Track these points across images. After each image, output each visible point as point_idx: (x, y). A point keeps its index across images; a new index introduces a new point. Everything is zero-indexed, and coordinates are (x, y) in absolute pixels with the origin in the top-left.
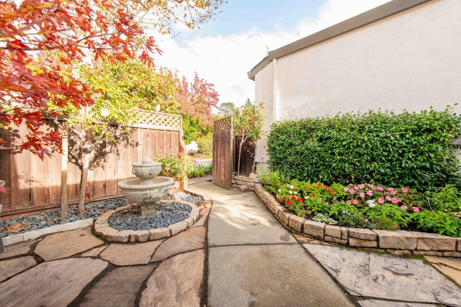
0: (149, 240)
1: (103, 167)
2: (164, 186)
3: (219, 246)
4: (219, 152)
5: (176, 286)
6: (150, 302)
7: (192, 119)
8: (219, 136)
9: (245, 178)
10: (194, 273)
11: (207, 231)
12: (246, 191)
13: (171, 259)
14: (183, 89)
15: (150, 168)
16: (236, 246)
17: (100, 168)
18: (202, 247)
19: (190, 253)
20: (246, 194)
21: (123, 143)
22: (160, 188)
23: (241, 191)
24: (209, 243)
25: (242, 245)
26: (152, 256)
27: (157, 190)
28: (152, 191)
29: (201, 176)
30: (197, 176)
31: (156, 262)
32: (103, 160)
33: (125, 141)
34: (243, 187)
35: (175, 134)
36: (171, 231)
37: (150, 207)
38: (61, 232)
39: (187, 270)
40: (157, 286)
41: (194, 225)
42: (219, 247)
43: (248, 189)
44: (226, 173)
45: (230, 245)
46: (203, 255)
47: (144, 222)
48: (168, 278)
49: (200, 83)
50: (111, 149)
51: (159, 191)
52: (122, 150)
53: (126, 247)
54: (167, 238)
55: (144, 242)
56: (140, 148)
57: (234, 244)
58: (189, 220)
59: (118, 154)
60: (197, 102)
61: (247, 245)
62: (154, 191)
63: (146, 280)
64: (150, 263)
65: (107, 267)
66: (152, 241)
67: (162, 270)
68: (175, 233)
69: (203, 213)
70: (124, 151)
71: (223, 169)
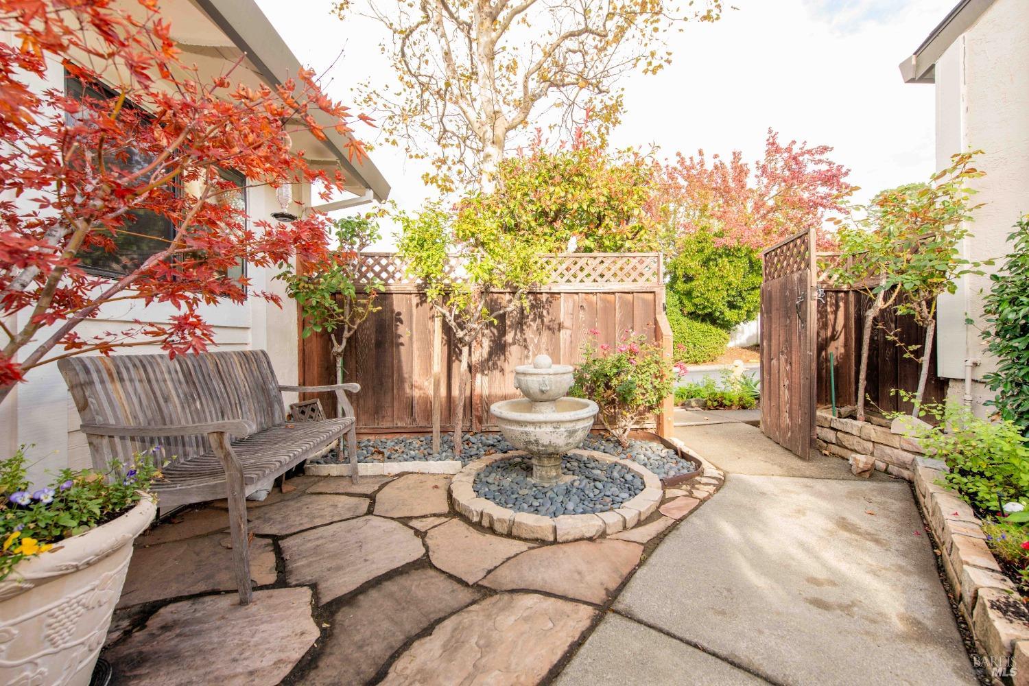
0: (509, 535)
1: (502, 370)
2: (563, 422)
3: (640, 622)
4: (774, 342)
5: (470, 668)
6: (408, 672)
7: (755, 256)
8: (776, 295)
9: (872, 431)
10: (529, 660)
11: (642, 563)
12: (870, 473)
13: (515, 596)
14: (732, 184)
15: (540, 378)
16: (691, 649)
17: (497, 373)
18: (597, 601)
19: (560, 603)
20: (867, 486)
21: (534, 325)
22: (555, 425)
23: (850, 471)
24: (620, 598)
25: (714, 655)
26: (489, 572)
27: (549, 428)
28: (538, 429)
29: (743, 407)
30: (730, 407)
31: (486, 588)
32: (502, 358)
33: (538, 321)
34: (861, 461)
35: (644, 301)
36: (555, 530)
37: (546, 462)
38: (422, 473)
39: (520, 642)
40: (445, 647)
41: (621, 536)
42: (636, 625)
43: (886, 471)
44: (795, 407)
45: (674, 637)
46: (586, 623)
47: (526, 492)
48: (474, 640)
49: (786, 155)
50: (514, 339)
51: (553, 430)
52: (532, 339)
53: (469, 534)
54: (543, 543)
55: (501, 535)
56: (564, 335)
57: (688, 637)
58: (612, 519)
59: (526, 347)
60: (773, 210)
61: (732, 663)
62: (542, 430)
63: (440, 621)
64: (477, 587)
65: (418, 560)
66: (514, 538)
67: (481, 613)
68: (564, 538)
69: (668, 510)
70: (536, 341)
71: (785, 394)
